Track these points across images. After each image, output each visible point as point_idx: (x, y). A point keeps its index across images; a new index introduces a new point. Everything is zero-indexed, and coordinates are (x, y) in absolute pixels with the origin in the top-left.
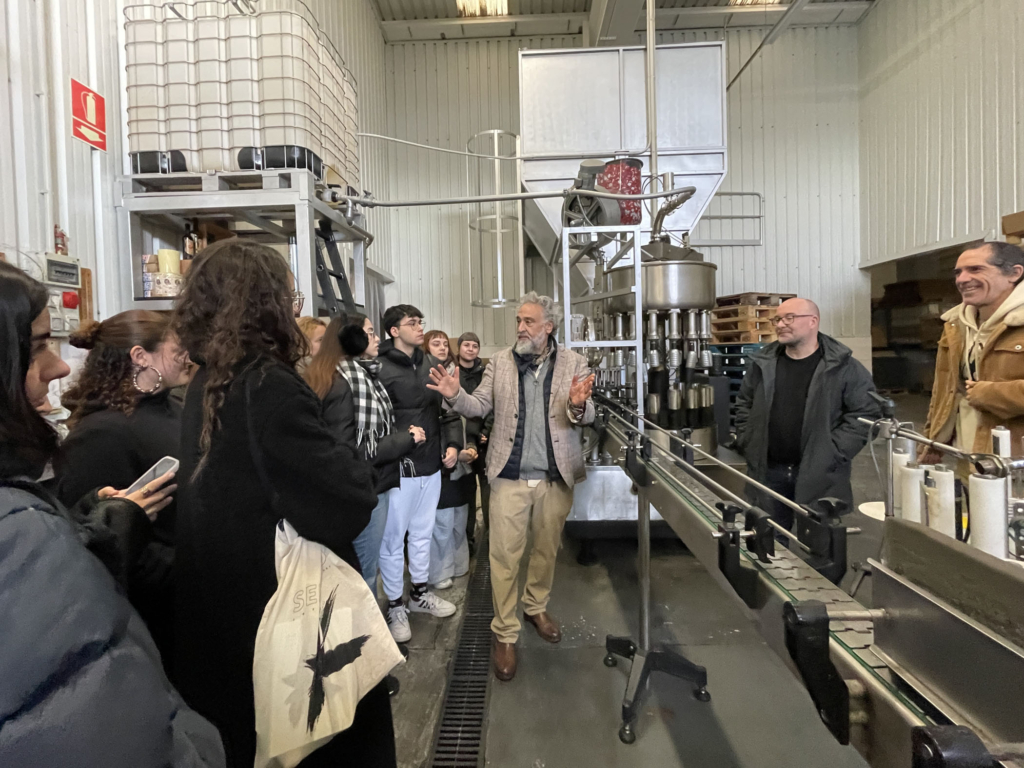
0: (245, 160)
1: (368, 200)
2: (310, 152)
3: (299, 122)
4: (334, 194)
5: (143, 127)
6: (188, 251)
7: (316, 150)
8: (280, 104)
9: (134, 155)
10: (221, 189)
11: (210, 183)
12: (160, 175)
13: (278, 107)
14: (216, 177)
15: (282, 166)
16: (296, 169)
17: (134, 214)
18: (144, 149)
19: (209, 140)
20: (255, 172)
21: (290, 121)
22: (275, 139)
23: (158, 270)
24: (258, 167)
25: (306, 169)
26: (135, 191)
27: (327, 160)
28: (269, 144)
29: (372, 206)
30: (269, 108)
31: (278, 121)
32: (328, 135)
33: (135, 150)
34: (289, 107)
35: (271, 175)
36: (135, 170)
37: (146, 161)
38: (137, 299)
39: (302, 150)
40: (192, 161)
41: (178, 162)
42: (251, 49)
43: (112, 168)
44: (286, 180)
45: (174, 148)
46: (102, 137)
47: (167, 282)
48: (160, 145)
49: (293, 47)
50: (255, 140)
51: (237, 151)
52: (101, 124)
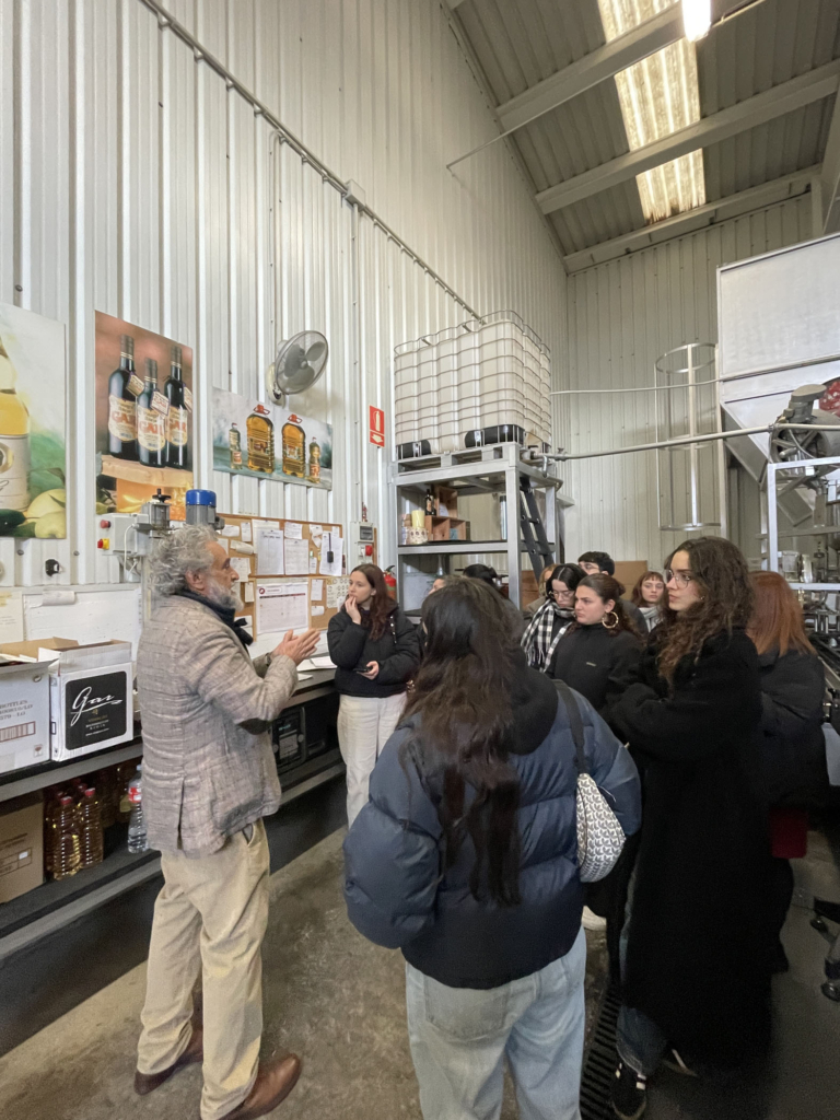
0: (470, 442)
1: (561, 455)
2: (516, 426)
3: (509, 406)
4: (532, 453)
5: (405, 427)
6: (429, 509)
7: (519, 424)
8: (495, 394)
9: (399, 447)
10: (453, 464)
11: (446, 461)
12: (415, 459)
13: (493, 397)
14: (450, 457)
15: (495, 441)
16: (507, 443)
17: (399, 487)
18: (405, 442)
19: (445, 429)
20: (476, 449)
21: (503, 406)
22: (491, 422)
23: (411, 525)
24: (479, 445)
25: (514, 442)
26: (399, 471)
27: (527, 427)
28: (487, 426)
29: (564, 459)
30: (487, 399)
31: (494, 407)
32: (529, 407)
33: (400, 443)
34: (503, 395)
35: (488, 450)
36: (400, 458)
37: (406, 450)
38: (399, 546)
39: (510, 426)
40: (435, 446)
41: (426, 450)
42: (475, 356)
43: (387, 458)
44: (499, 453)
45: (424, 438)
46: (383, 438)
47: (417, 533)
48: (414, 437)
49: (505, 348)
50: (476, 425)
51: (464, 435)
52: (382, 431)
